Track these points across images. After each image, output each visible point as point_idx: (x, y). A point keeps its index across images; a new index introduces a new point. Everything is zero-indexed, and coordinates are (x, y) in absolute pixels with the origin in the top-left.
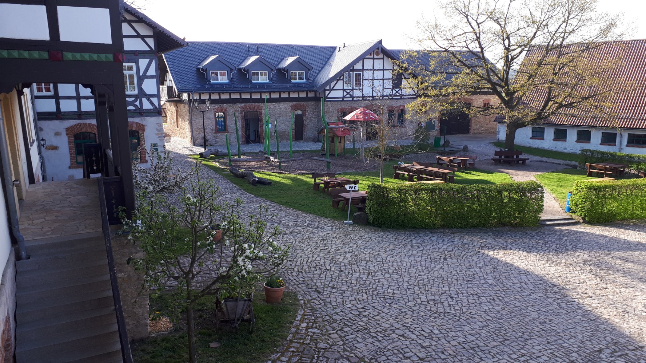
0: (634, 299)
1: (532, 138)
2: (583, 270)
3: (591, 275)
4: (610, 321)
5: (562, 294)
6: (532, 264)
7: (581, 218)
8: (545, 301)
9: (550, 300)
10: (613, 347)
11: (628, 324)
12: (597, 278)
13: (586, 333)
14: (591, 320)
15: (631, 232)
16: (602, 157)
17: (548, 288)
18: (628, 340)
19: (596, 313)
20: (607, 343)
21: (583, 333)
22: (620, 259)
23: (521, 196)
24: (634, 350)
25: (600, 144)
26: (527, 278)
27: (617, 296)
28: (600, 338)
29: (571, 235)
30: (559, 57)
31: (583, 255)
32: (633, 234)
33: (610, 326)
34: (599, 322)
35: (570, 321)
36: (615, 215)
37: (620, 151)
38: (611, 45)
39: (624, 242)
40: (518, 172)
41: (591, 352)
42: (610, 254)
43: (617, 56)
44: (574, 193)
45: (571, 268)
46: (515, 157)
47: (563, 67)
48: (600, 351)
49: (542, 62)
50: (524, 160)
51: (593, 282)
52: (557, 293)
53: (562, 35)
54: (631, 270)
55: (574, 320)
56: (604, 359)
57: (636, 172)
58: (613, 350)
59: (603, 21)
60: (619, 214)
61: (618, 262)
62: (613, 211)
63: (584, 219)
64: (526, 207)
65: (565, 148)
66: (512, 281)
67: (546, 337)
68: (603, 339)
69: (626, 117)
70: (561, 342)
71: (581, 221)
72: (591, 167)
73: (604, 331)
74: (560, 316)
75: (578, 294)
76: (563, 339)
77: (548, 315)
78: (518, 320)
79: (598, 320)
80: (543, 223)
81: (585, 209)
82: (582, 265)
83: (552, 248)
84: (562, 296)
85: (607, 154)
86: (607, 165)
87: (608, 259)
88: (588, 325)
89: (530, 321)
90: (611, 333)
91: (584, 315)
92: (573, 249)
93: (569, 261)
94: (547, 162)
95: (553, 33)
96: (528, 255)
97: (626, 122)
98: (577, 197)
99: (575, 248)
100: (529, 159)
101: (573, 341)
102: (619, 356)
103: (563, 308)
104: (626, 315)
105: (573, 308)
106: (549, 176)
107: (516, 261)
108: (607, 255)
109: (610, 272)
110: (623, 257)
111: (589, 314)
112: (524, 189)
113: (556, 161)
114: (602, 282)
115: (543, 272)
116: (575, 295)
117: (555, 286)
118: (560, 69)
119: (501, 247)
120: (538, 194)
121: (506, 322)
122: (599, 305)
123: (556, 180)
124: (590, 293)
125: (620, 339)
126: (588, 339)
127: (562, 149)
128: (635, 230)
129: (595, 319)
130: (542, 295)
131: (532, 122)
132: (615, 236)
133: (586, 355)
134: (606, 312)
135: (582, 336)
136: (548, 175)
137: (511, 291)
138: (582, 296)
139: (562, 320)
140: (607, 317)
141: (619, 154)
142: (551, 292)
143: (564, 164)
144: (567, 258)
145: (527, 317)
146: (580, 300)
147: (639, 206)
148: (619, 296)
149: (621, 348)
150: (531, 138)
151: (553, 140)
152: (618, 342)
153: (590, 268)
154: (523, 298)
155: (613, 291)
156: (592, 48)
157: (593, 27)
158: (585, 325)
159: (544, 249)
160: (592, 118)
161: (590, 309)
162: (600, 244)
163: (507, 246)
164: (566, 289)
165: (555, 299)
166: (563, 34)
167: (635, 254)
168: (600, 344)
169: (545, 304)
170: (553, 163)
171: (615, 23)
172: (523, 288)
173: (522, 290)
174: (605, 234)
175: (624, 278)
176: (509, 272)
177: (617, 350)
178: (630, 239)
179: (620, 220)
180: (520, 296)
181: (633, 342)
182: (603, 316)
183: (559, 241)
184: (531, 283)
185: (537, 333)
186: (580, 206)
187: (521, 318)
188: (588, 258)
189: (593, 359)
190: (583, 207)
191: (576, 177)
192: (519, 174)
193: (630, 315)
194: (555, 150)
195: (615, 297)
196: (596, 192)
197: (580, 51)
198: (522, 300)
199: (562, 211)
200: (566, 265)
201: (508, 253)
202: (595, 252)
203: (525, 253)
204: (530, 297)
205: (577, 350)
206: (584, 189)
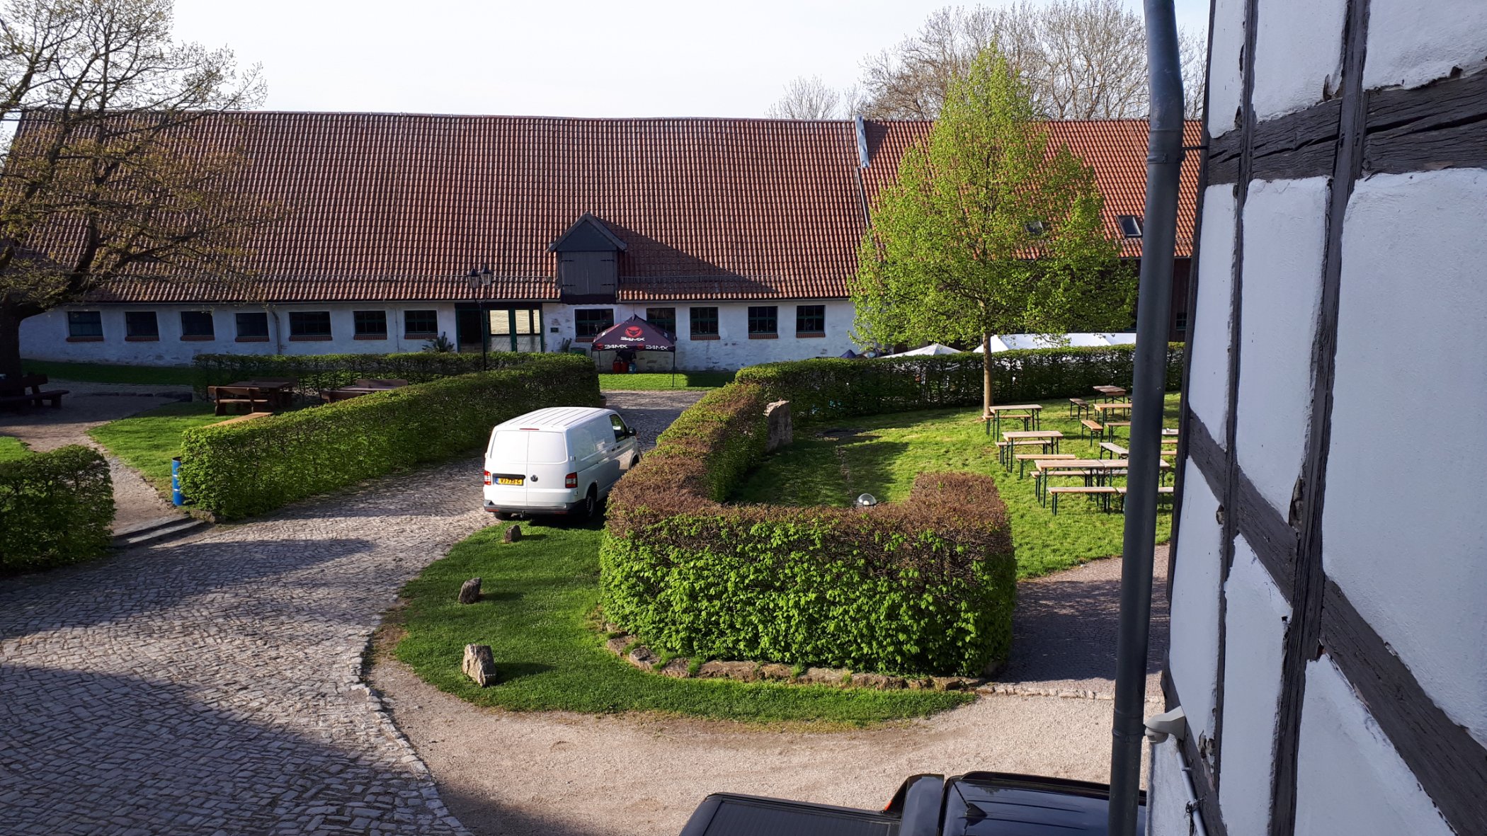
0: (334, 663)
1: (72, 339)
2: (225, 631)
3: (242, 637)
4: (291, 727)
5: (180, 703)
6: (99, 651)
7: (209, 514)
8: (141, 733)
9: (151, 727)
10: (300, 782)
11: (326, 720)
12: (255, 641)
13: (240, 774)
14: (250, 740)
15: (317, 522)
16: (244, 369)
17: (144, 698)
18: (329, 756)
19: (260, 720)
20: (288, 777)
21: (234, 777)
22: (300, 584)
23: (49, 489)
24: (341, 771)
25: (237, 340)
26: (88, 691)
27: (301, 667)
28: (271, 773)
29: (192, 557)
30: (100, 141)
31: (221, 597)
32: (323, 525)
33: (291, 738)
34: (268, 738)
35: (202, 761)
36: (282, 493)
37: (279, 353)
38: (216, 119)
39: (306, 547)
40: (42, 429)
41: (255, 812)
42: (278, 580)
43: (232, 145)
44: (185, 459)
45: (196, 635)
46: (29, 391)
47: (115, 165)
48: (274, 803)
49: (59, 150)
50: (56, 397)
51: (249, 652)
52: (167, 703)
53: (100, 88)
54: (323, 602)
55: (213, 754)
56: (285, 817)
57: (316, 393)
58: (301, 789)
59: (189, 65)
60: (290, 487)
61: (299, 592)
62: (277, 484)
63: (216, 514)
64: (67, 513)
65: (160, 357)
66: (45, 712)
67: (147, 821)
68: (279, 773)
69: (278, 277)
70: (185, 817)
71: (212, 519)
72: (221, 394)
73: (278, 753)
74: (179, 755)
75: (218, 690)
76: (189, 809)
77: (149, 766)
78: (70, 807)
79: (265, 735)
80: (120, 543)
81: (214, 490)
82: (221, 620)
83: (148, 599)
84: (181, 708)
85: (251, 360)
86: (255, 385)
87: (276, 592)
88: (244, 754)
89: (103, 796)
90: (293, 752)
91: (235, 733)
92: (199, 588)
93: (191, 619)
94: (117, 394)
95: (76, 81)
96: (86, 632)
97: (281, 287)
98: (194, 466)
99: (203, 586)
100: (67, 392)
101: (212, 803)
102: (313, 797)
103: (184, 736)
104: (322, 703)
105: (208, 726)
106: (127, 428)
107: (55, 657)
108: (273, 584)
109: (283, 618)
110: (306, 579)
111: (244, 728)
112: (55, 472)
113: (141, 389)
114: (268, 645)
115: (129, 665)
116: (210, 694)
117: (162, 688)
118: (108, 170)
119: (10, 630)
120: (95, 475)
121: (35, 823)
122: (264, 700)
123: (143, 435)
124: (243, 679)
125: (313, 758)
126: (247, 785)
127: (151, 358)
128: (324, 517)
129: (259, 734)
130: (130, 721)
131: (59, 301)
132: (286, 537)
133: (244, 823)
134: (280, 710)
135: (231, 785)
136: (123, 425)
137: (45, 737)
138: (227, 692)
139: (182, 765)
140: (283, 721)
141: (275, 357)
142: (152, 707)
143: (159, 395)
144: (185, 614)
145: (95, 789)
146: (223, 703)
147: (327, 463)
148: (305, 666)
149: (315, 778)
150: (68, 340)
151: (126, 339)
152: (308, 767)
153: (238, 623)
154: (80, 745)
155: (291, 659)
156: (176, 125)
157: (169, 77)
158: (238, 756)
159: (128, 605)
160: (202, 282)
161: (246, 715)
162: (257, 562)
163: (26, 625)
164: (188, 688)
165: (163, 721)
166: (102, 86)
167: (330, 567)
168: (271, 787)
169: (138, 740)
170: (134, 394)
171: (218, 71)
172: (80, 719)
173: (77, 726)
174: (266, 538)
175: (312, 624)
176: (35, 692)
177: (309, 784)
178: (317, 537)
179: (295, 501)
180: (71, 742)
181: (337, 756)
182: (276, 722)
183: (164, 578)
184: (100, 699)
185: (124, 821)
186: (203, 487)
187: (79, 798)
188: (233, 601)
189: (259, 828)
190: (209, 488)
191: (191, 421)
192: (46, 433)
193: (329, 699)
194: (135, 362)
195: (296, 671)
196: (235, 450)
197: (148, 129)
198: (79, 750)
199: (165, 505)
200: (186, 631)
201: (29, 641)
202: (247, 583)
203: (79, 631)
204: (100, 735)
205: (221, 821)
206: (208, 447)
